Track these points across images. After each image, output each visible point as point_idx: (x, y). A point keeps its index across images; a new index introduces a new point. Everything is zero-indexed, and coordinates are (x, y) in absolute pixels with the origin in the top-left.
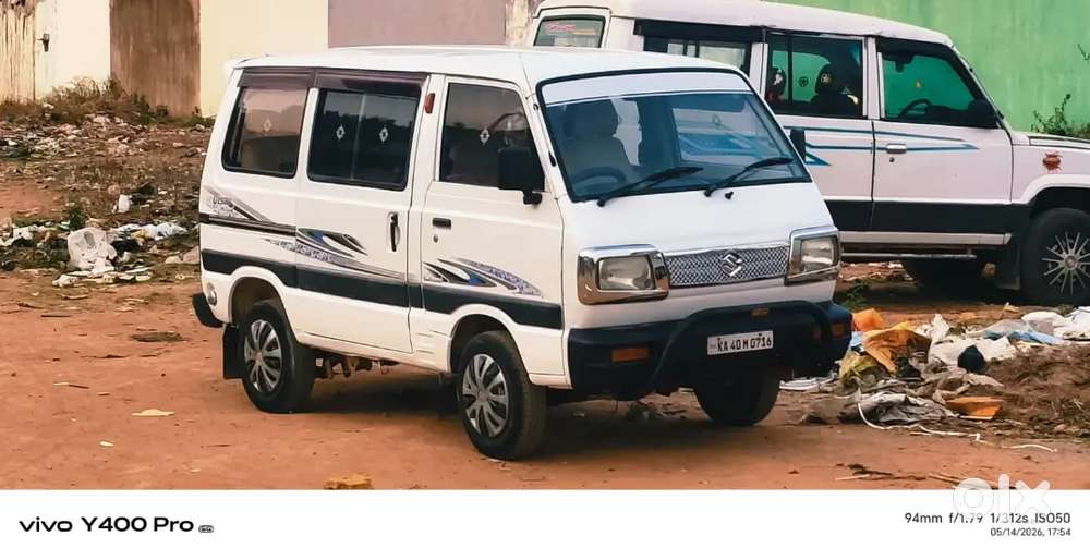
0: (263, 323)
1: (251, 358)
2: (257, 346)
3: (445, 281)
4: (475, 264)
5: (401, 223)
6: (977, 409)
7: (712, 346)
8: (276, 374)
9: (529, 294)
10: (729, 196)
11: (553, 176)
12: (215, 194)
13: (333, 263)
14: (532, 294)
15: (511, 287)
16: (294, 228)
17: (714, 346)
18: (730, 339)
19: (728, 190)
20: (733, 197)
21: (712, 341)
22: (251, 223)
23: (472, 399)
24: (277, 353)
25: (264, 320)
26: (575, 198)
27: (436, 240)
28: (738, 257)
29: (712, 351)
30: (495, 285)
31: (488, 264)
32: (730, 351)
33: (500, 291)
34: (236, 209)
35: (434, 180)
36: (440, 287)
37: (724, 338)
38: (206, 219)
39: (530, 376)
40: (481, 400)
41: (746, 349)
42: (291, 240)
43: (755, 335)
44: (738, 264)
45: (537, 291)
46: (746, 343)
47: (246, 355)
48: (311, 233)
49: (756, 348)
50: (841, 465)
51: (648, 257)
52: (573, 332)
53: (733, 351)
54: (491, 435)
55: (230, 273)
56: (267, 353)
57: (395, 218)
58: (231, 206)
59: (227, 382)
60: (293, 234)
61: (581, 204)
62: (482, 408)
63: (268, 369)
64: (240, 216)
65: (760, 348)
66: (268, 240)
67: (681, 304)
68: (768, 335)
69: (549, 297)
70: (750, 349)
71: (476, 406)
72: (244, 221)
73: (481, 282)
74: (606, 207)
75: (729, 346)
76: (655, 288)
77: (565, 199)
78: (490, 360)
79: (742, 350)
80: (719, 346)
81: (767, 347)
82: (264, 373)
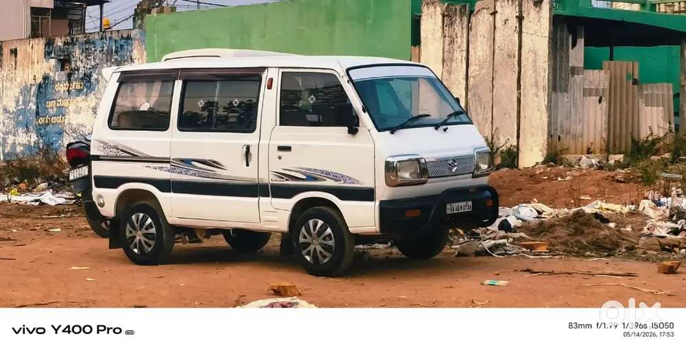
0: (141, 215)
1: (131, 235)
2: (138, 228)
3: (287, 180)
4: (310, 170)
5: (253, 151)
6: (538, 247)
7: (448, 209)
8: (152, 243)
9: (350, 183)
10: (445, 130)
11: (365, 118)
12: (105, 143)
13: (200, 176)
14: (353, 183)
15: (336, 180)
16: (169, 158)
18: (455, 205)
19: (445, 127)
20: (447, 130)
21: (448, 206)
22: (134, 158)
23: (307, 245)
24: (153, 230)
25: (142, 213)
26: (379, 130)
27: (280, 158)
28: (455, 162)
29: (448, 212)
30: (325, 180)
31: (320, 169)
33: (330, 183)
34: (122, 150)
35: (276, 125)
36: (283, 184)
37: (453, 205)
38: (97, 158)
39: (350, 229)
40: (315, 245)
42: (168, 166)
43: (464, 203)
44: (455, 166)
45: (357, 181)
46: (461, 207)
47: (127, 234)
48: (182, 161)
50: (516, 271)
51: (418, 160)
52: (382, 202)
53: (456, 212)
54: (321, 263)
55: (116, 188)
56: (145, 231)
57: (248, 148)
58: (118, 149)
59: (112, 250)
60: (169, 162)
61: (382, 133)
62: (315, 248)
63: (147, 240)
64: (125, 154)
65: (465, 211)
66: (149, 167)
67: (434, 186)
68: (470, 203)
69: (367, 183)
71: (312, 248)
72: (128, 157)
73: (316, 179)
74: (394, 134)
75: (455, 209)
76: (421, 177)
77: (374, 130)
78: (320, 223)
79: (460, 211)
80: (451, 209)
81: (470, 210)
82: (143, 243)
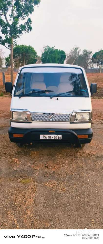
17: (42, 137)
18: (47, 136)
32: (47, 139)
37: (45, 135)
41: (52, 139)
43: (56, 136)
44: (54, 117)
46: (52, 137)
49: (56, 139)
53: (48, 139)
65: (57, 139)
68: (60, 136)
70: (54, 139)
74: (21, 98)
76: (28, 120)
77: (13, 96)
79: (51, 139)
80: (44, 137)
81: (59, 139)
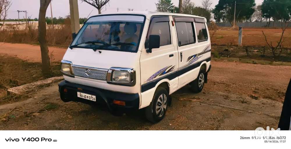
7: (79, 95)
21: (79, 93)
37: (82, 94)
43: (90, 96)
46: (88, 97)
49: (90, 100)
68: (95, 97)
75: (83, 96)
79: (86, 99)
81: (94, 100)
